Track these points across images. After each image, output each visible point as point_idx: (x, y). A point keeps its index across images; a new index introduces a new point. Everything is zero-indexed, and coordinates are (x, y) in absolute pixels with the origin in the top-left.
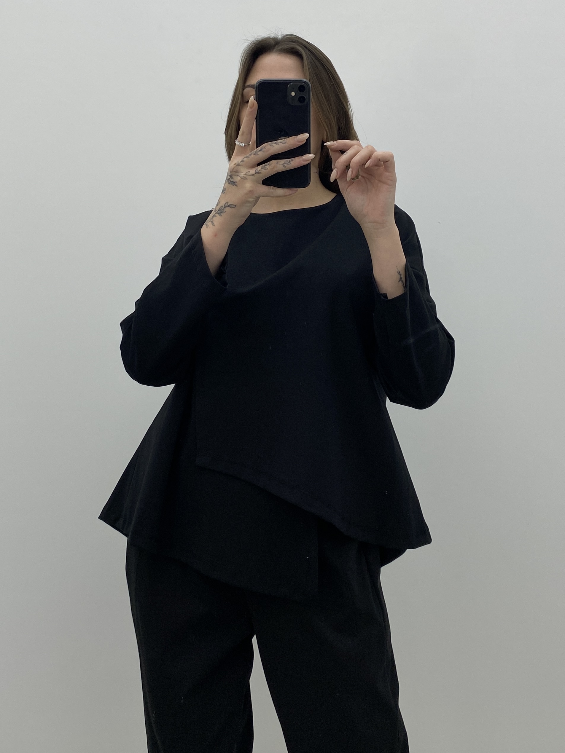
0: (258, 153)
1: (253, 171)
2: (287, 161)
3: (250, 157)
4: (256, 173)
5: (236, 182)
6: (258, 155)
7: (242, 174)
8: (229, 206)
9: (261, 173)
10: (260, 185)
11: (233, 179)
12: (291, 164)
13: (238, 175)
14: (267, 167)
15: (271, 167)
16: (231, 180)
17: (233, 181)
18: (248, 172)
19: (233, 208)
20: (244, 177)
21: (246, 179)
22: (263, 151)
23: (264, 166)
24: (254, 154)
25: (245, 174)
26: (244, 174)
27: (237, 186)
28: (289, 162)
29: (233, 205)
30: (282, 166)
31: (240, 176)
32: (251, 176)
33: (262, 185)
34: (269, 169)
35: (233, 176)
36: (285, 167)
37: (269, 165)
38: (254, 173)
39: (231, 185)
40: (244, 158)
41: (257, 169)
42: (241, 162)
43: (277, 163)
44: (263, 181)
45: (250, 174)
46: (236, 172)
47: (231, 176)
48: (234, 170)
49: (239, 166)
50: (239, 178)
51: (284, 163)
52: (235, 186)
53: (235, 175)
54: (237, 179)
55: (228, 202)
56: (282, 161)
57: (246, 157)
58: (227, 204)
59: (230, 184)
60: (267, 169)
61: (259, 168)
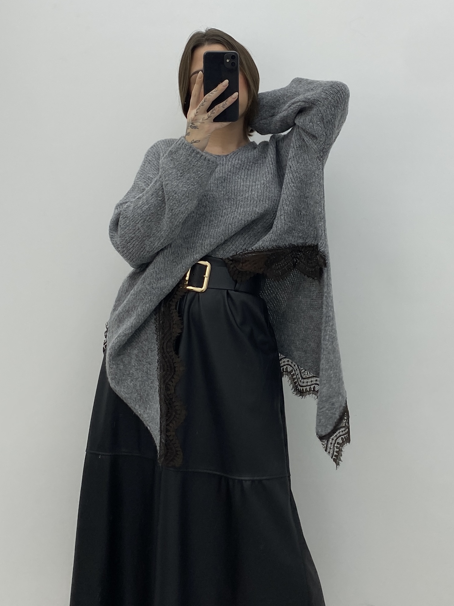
0: (204, 104)
1: (206, 116)
2: (224, 103)
3: (201, 108)
4: (209, 117)
5: (197, 126)
6: (204, 105)
7: (201, 121)
8: (195, 142)
9: (211, 116)
10: (213, 123)
11: (194, 125)
12: (226, 104)
13: (197, 122)
14: (214, 111)
15: (216, 111)
16: (193, 126)
17: (195, 126)
18: (203, 119)
19: (198, 142)
20: (202, 122)
21: (204, 123)
22: (206, 101)
23: (212, 111)
24: (202, 106)
25: (203, 120)
26: (201, 120)
27: (198, 128)
28: (225, 104)
29: (198, 141)
30: (222, 108)
31: (199, 122)
32: (206, 120)
33: (214, 122)
34: (215, 113)
35: (194, 123)
36: (224, 107)
37: (214, 110)
38: (208, 118)
39: (194, 129)
40: (197, 110)
41: (208, 114)
42: (196, 113)
43: (219, 107)
44: (214, 120)
45: (205, 119)
46: (196, 120)
47: (192, 123)
48: (194, 119)
49: (197, 116)
50: (199, 123)
51: (223, 105)
52: (197, 129)
53: (195, 122)
54: (197, 124)
55: (193, 140)
56: (221, 105)
57: (198, 109)
58: (193, 141)
59: (192, 128)
60: (214, 113)
61: (209, 113)
